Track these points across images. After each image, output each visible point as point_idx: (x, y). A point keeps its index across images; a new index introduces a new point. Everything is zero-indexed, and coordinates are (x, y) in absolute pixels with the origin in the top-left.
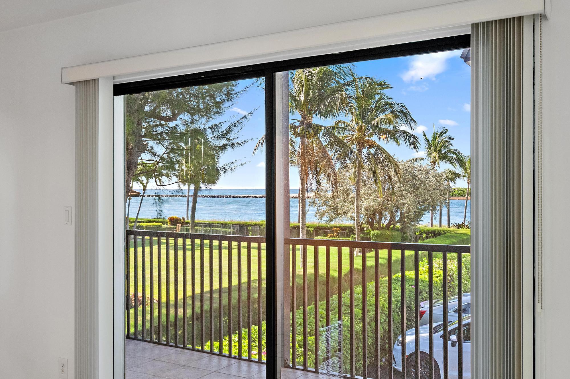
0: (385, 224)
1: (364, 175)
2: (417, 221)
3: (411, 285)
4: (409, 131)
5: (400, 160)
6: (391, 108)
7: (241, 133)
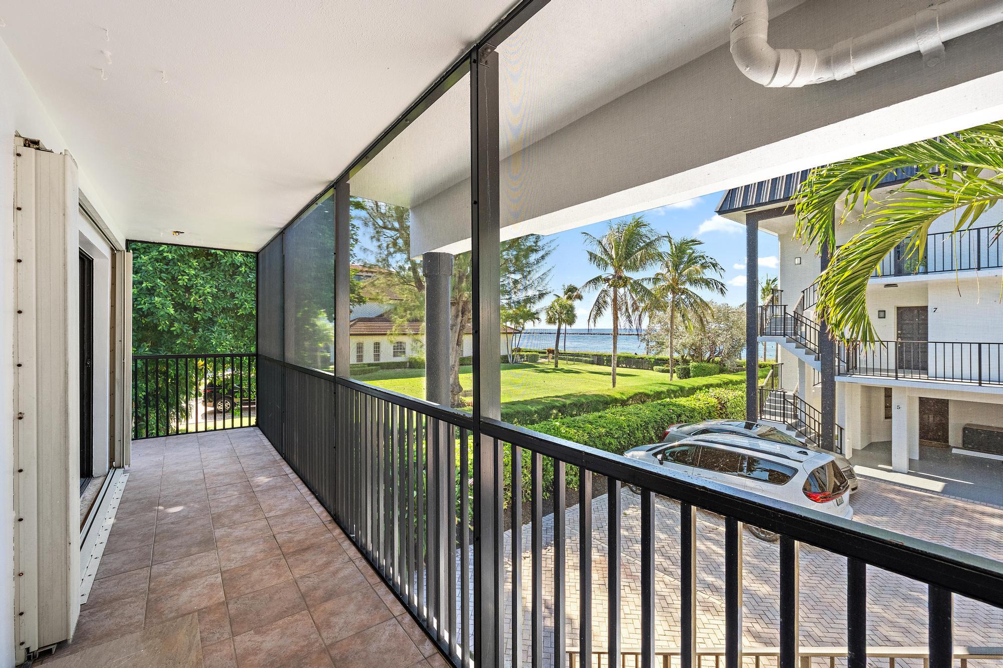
0: (706, 357)
6: (701, 260)
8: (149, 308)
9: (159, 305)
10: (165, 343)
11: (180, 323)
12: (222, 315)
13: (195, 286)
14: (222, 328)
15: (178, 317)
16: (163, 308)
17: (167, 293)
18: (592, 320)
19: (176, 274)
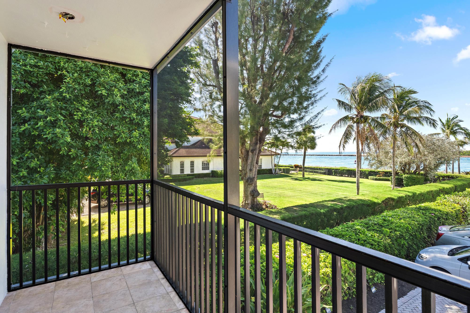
0: (413, 171)
1: (399, 143)
2: (436, 170)
3: (431, 213)
4: (430, 117)
5: (423, 134)
6: (417, 104)
7: (318, 122)
8: (52, 138)
9: (59, 135)
10: (65, 163)
11: (75, 149)
12: (105, 143)
13: (86, 120)
14: (105, 152)
15: (74, 144)
16: (63, 138)
17: (66, 126)
18: (342, 146)
19: (73, 111)
